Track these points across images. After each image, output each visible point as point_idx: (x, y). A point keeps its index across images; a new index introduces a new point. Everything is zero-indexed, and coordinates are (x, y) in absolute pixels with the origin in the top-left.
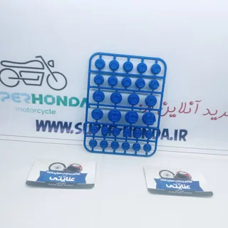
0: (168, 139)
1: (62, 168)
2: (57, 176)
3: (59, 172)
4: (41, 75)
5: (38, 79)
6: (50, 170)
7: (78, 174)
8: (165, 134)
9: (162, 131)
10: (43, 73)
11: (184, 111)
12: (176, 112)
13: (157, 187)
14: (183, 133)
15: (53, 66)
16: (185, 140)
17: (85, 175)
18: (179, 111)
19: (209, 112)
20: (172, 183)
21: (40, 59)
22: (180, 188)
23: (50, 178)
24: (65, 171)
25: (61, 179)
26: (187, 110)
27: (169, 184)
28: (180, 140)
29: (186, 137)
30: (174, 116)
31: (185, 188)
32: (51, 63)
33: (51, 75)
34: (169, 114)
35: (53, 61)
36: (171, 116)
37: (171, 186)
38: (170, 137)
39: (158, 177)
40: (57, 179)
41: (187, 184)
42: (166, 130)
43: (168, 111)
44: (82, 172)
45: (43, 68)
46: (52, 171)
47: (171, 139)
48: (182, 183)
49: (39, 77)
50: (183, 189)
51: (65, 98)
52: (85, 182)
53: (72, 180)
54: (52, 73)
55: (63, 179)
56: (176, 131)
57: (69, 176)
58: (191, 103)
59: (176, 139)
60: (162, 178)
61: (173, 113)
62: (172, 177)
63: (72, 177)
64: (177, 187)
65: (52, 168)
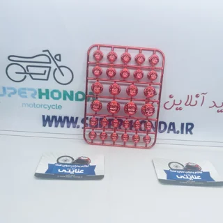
0: (175, 132)
1: (70, 161)
2: (66, 168)
3: (68, 164)
4: (47, 69)
5: (44, 74)
6: (58, 163)
7: (87, 166)
8: (172, 128)
9: (168, 125)
10: (50, 68)
11: (190, 104)
12: (182, 105)
13: (168, 178)
14: (189, 127)
15: (60, 60)
16: (191, 133)
17: (94, 167)
18: (185, 104)
19: (215, 105)
20: (182, 174)
21: (47, 53)
22: (191, 178)
23: (59, 171)
24: (73, 163)
25: (70, 171)
26: (193, 103)
27: (179, 175)
28: (187, 133)
29: (192, 131)
30: (180, 109)
31: (196, 178)
32: (58, 57)
33: (58, 69)
34: (175, 107)
35: (59, 55)
36: (177, 109)
37: (182, 177)
38: (176, 130)
39: (168, 169)
40: (65, 171)
41: (197, 175)
42: (172, 124)
43: (174, 104)
44: (91, 164)
45: (50, 63)
46: (60, 164)
47: (178, 132)
48: (192, 174)
49: (45, 71)
50: (194, 180)
51: (72, 92)
52: (94, 173)
53: (81, 172)
54: (59, 67)
55: (72, 171)
56: (183, 125)
57: (77, 168)
58: (197, 96)
59: (182, 133)
60: (172, 169)
61: (179, 106)
62: (182, 168)
63: (81, 169)
64: (187, 178)
65: (60, 161)
